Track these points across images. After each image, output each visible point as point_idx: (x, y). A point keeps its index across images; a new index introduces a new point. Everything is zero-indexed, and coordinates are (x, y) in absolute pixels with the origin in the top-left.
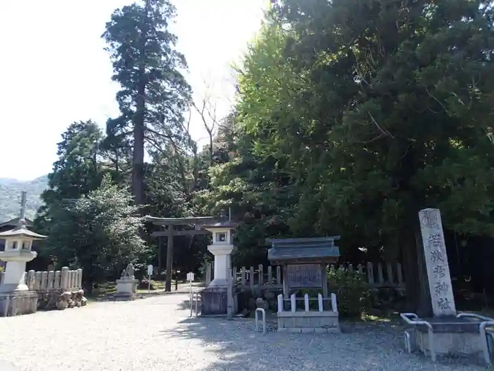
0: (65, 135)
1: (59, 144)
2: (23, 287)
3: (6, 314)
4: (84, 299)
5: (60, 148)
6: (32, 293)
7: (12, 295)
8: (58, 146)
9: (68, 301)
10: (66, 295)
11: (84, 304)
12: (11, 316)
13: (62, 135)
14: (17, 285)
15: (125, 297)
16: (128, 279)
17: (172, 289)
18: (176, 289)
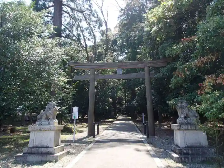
16: (49, 124)
17: (96, 133)
18: (98, 134)
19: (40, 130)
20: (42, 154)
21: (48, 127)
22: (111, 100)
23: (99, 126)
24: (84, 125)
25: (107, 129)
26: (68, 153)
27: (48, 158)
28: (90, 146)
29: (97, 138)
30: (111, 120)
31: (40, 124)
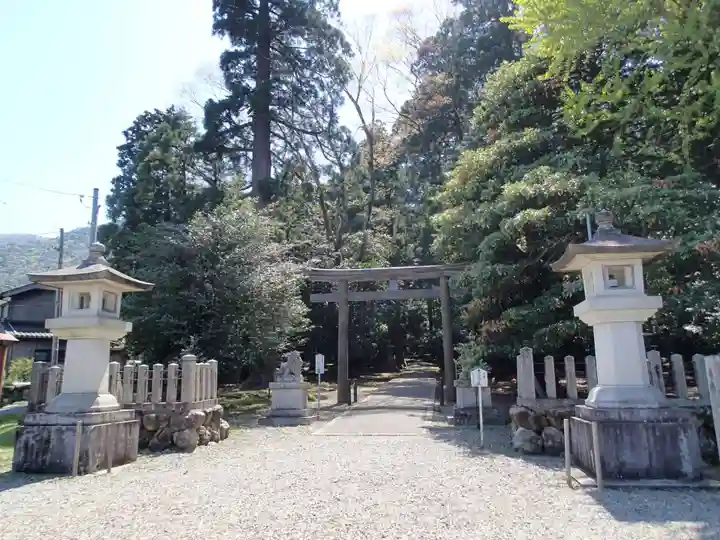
0: (130, 132)
1: (120, 148)
2: (107, 400)
3: (75, 470)
4: (225, 424)
5: (121, 155)
6: (126, 415)
7: (86, 421)
8: (118, 151)
9: (198, 430)
10: (197, 416)
11: (224, 435)
12: (86, 472)
13: (126, 133)
14: (96, 394)
15: (289, 417)
16: (294, 381)
17: (352, 400)
18: (356, 401)
19: (284, 388)
20: (289, 416)
21: (293, 384)
22: (385, 327)
23: (358, 389)
24: (325, 386)
25: (373, 393)
26: (318, 419)
27: (299, 420)
28: (345, 413)
29: (355, 405)
30: (386, 375)
31: (283, 381)
